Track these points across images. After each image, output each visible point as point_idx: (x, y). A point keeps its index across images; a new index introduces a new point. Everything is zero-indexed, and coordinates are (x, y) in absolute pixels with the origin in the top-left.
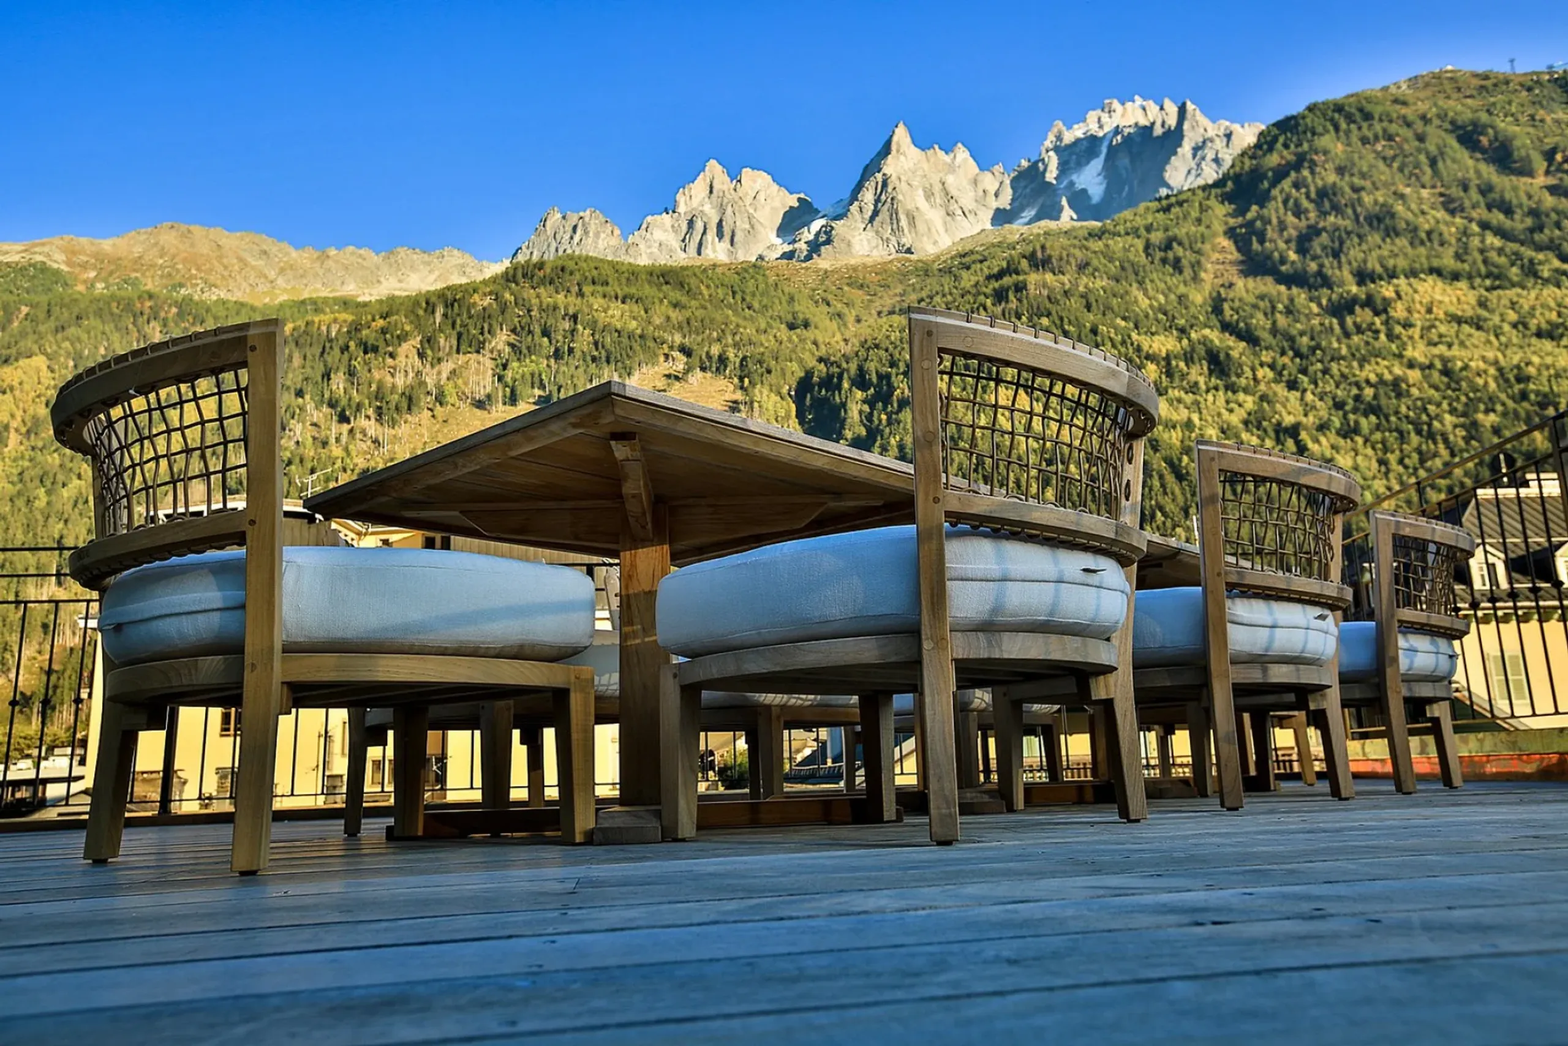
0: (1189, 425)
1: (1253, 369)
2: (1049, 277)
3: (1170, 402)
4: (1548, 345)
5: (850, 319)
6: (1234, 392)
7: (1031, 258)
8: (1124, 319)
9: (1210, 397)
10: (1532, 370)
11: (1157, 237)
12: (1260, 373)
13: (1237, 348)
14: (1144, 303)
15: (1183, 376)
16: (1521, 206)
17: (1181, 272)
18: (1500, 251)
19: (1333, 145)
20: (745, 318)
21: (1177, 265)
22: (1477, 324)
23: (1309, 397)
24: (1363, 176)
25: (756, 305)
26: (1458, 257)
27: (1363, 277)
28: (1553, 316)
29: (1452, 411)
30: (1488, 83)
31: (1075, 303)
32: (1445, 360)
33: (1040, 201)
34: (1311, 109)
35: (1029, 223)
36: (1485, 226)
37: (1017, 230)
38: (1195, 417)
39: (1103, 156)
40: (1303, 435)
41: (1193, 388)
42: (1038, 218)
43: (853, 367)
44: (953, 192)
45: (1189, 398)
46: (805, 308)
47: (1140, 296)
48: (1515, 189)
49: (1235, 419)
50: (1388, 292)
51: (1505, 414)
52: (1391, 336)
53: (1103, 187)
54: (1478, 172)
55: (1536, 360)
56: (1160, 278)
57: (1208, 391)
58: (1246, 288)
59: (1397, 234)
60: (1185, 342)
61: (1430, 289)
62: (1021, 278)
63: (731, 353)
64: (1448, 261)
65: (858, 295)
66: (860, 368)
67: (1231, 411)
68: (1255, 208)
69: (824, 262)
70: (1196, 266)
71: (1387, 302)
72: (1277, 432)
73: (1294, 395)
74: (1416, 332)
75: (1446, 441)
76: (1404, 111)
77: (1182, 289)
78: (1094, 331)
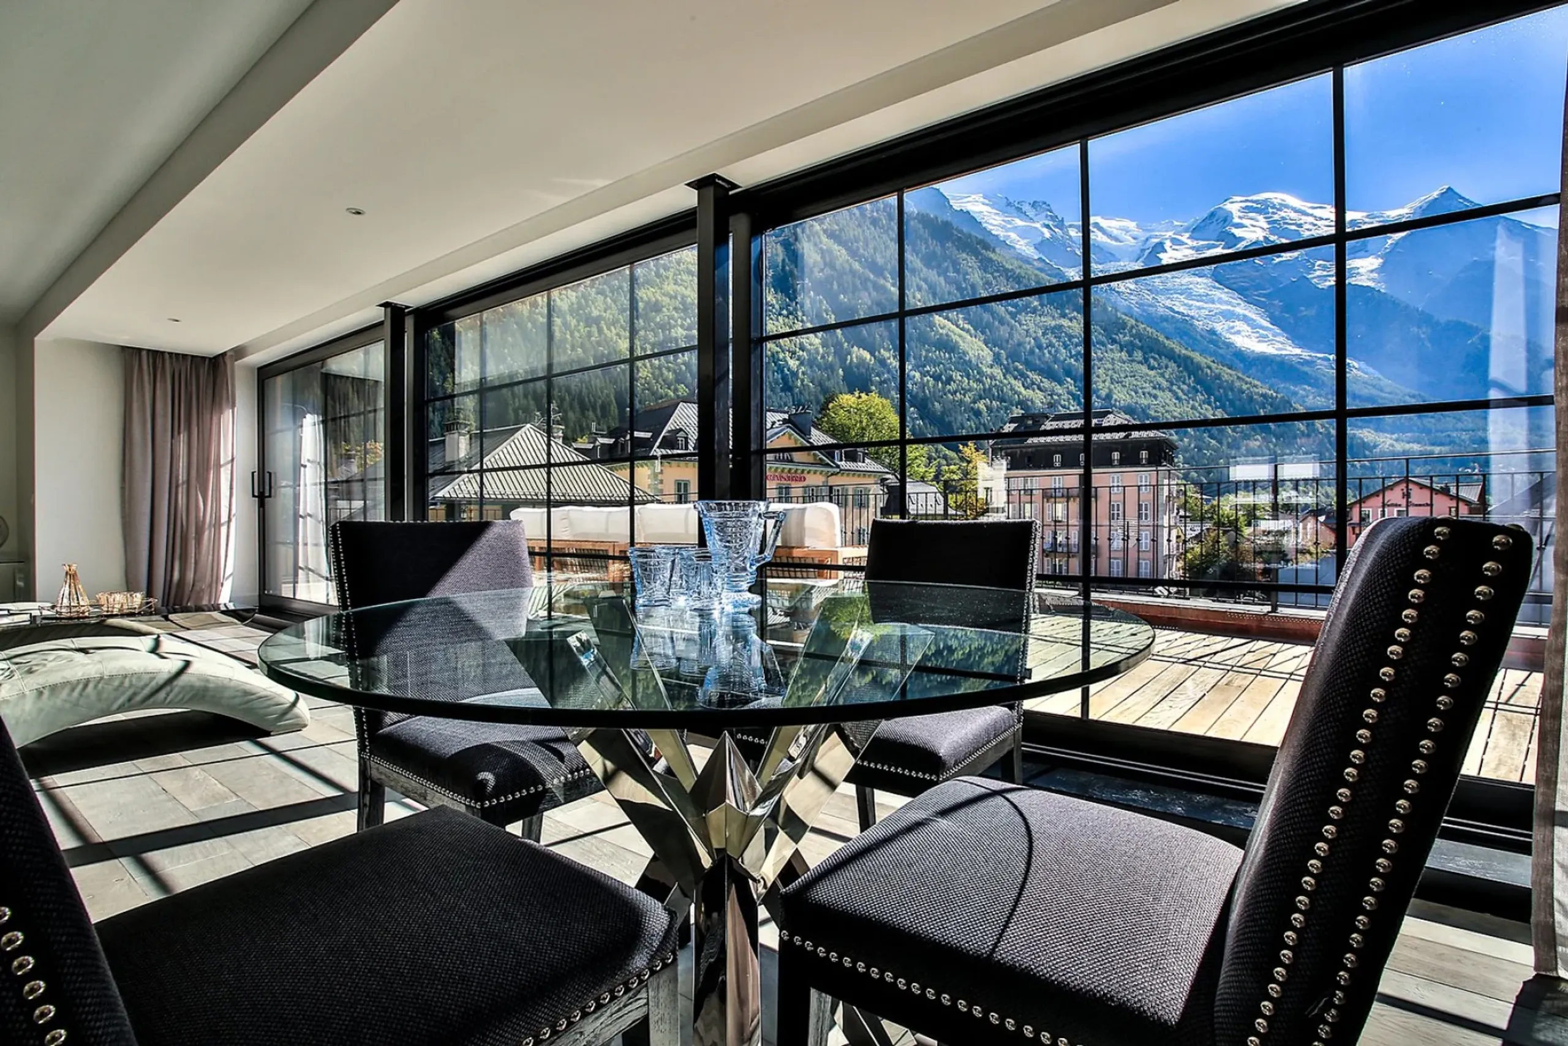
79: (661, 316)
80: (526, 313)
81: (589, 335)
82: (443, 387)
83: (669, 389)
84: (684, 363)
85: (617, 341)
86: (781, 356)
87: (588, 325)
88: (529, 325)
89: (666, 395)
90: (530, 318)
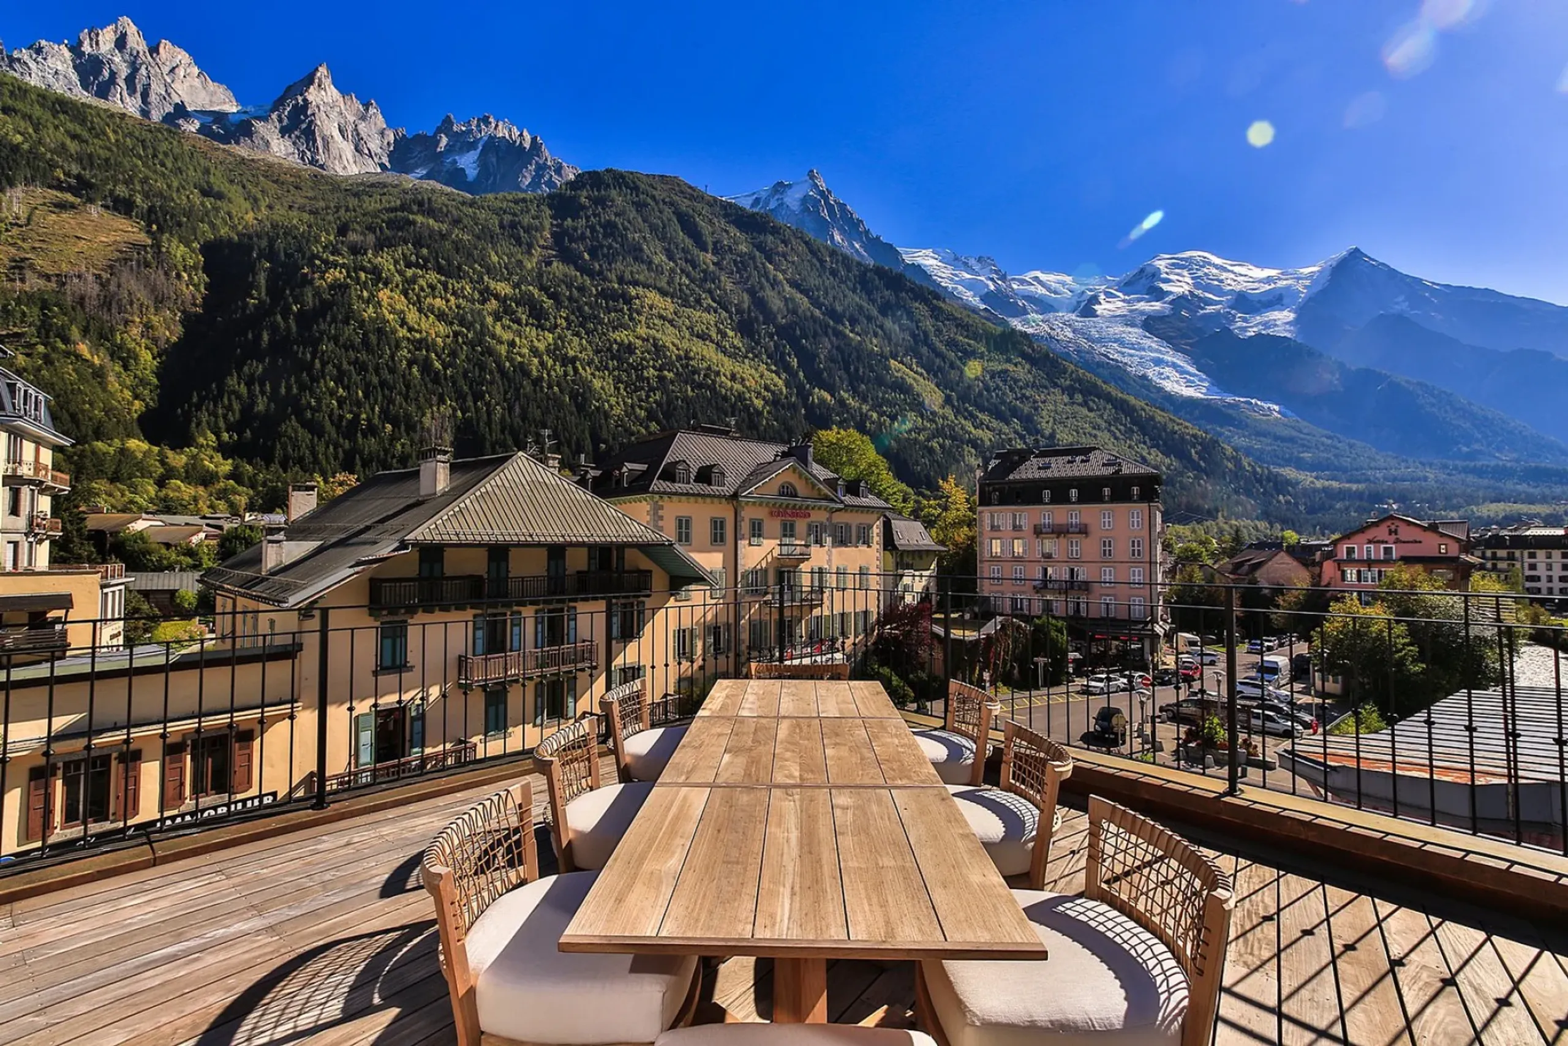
0: (512, 344)
1: (555, 318)
2: (431, 221)
3: (503, 327)
4: (701, 342)
5: (263, 205)
6: (543, 330)
7: (420, 204)
8: (480, 265)
9: (528, 329)
10: (692, 354)
11: (507, 218)
12: (559, 321)
13: (548, 303)
14: (495, 259)
15: (514, 312)
16: (699, 265)
17: (520, 246)
18: (687, 286)
19: (618, 198)
20: (155, 172)
21: (519, 242)
22: (671, 322)
23: (584, 341)
24: (629, 222)
25: (169, 165)
26: (668, 283)
27: (621, 280)
28: (704, 327)
29: (654, 367)
30: (695, 194)
31: (448, 245)
32: (654, 339)
33: (432, 165)
34: (607, 170)
35: (421, 178)
36: (682, 271)
37: (411, 180)
38: (517, 340)
39: (479, 150)
40: (578, 364)
41: (518, 322)
42: (428, 177)
43: (264, 243)
44: (363, 135)
45: (515, 326)
46: (218, 182)
47: (493, 253)
48: (698, 256)
49: (541, 346)
50: (633, 292)
51: (676, 374)
52: (631, 319)
53: (476, 172)
54: (683, 240)
55: (694, 349)
56: (505, 246)
57: (526, 325)
58: (558, 268)
59: (642, 262)
60: (517, 291)
61: (653, 297)
62: (411, 217)
63: (138, 199)
64: (663, 284)
65: (272, 188)
66: (271, 244)
67: (539, 340)
68: (569, 219)
69: (242, 150)
70: (530, 246)
71: (632, 298)
72: (563, 360)
73: (576, 339)
74: (643, 319)
75: (648, 383)
76: (654, 192)
77: (519, 257)
78: (459, 268)
79: (634, 357)
80: (504, 353)
81: (566, 374)
82: (421, 422)
83: (641, 425)
84: (656, 402)
85: (591, 381)
86: (747, 395)
87: (563, 365)
88: (507, 364)
89: (638, 432)
90: (507, 358)
